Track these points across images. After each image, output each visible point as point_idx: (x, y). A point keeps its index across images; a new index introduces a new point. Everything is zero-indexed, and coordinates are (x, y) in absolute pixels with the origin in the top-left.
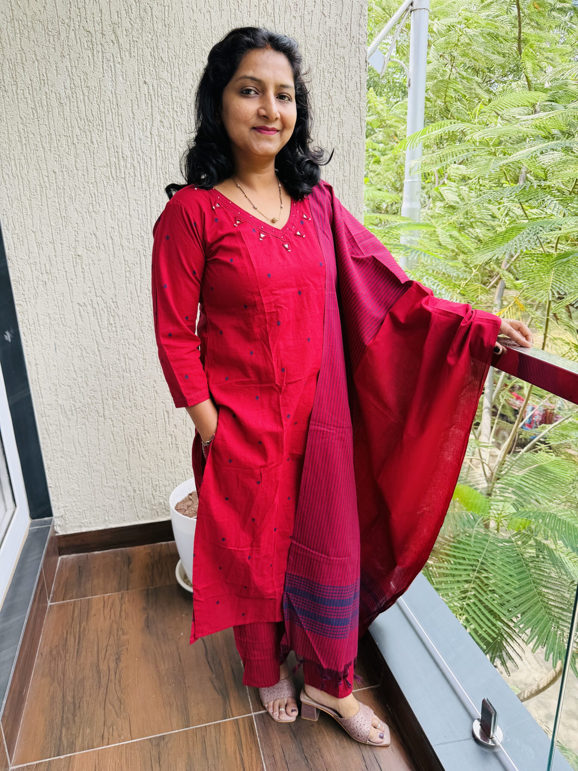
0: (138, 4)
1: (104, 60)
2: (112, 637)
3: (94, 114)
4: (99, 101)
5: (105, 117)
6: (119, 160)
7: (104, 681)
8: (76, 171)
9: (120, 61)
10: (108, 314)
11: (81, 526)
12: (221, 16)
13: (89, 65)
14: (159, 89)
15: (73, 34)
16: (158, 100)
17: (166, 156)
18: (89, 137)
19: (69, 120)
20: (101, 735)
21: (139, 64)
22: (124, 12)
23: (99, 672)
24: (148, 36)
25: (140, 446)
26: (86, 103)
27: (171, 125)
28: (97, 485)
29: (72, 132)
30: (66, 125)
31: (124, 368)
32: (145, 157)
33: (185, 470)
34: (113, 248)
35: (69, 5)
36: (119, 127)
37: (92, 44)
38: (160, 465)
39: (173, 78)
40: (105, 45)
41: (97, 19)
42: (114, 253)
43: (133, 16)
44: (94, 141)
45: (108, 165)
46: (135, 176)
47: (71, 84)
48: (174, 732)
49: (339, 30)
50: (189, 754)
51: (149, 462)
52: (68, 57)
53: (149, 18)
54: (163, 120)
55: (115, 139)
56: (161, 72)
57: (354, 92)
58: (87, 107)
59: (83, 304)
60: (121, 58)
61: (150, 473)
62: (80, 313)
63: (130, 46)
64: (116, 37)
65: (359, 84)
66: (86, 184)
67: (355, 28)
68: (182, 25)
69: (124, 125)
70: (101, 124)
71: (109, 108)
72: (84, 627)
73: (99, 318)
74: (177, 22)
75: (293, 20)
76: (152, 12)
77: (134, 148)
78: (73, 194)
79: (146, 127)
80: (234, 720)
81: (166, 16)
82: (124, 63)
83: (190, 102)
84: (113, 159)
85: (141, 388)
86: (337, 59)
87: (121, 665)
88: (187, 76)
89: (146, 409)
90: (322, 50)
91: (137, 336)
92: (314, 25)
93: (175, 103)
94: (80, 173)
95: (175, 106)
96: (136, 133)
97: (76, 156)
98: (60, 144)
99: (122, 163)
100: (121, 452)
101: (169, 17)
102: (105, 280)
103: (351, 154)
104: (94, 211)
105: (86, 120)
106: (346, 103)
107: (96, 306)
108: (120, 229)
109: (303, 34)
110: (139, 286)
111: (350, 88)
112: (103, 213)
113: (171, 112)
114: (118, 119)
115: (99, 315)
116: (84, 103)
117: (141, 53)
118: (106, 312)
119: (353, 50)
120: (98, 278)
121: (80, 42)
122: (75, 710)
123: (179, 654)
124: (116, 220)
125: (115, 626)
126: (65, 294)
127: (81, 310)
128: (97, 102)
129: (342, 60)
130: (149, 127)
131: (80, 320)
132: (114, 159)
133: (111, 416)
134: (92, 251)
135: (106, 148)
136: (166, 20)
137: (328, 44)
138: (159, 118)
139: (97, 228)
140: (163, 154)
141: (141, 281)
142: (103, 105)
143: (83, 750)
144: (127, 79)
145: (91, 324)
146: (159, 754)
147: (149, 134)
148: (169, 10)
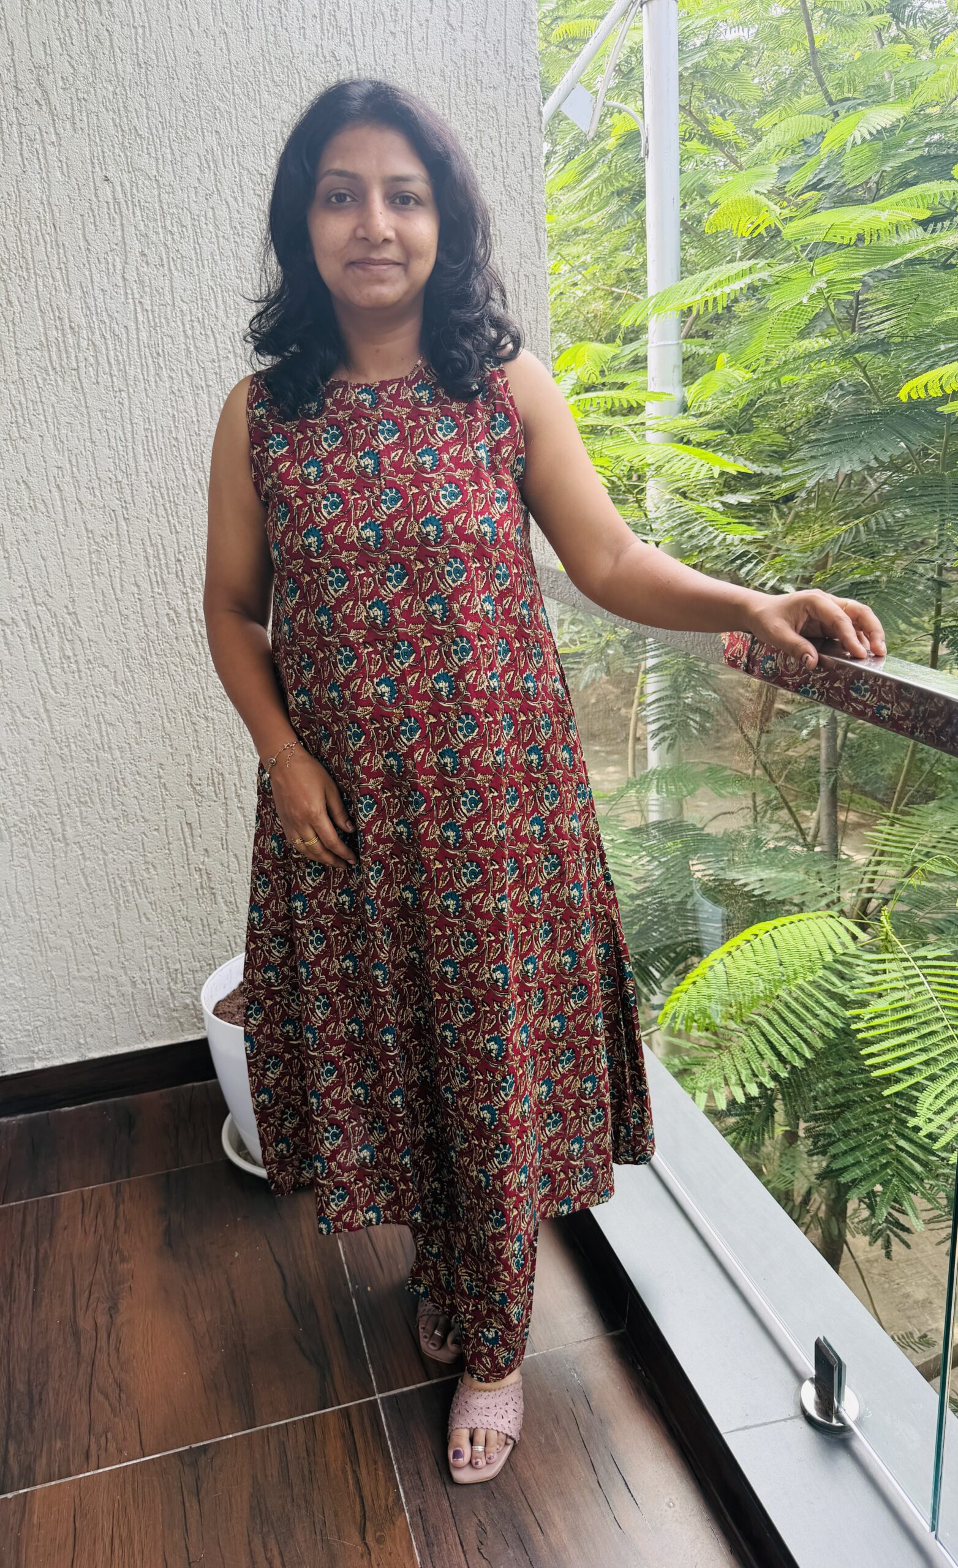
0: (83, 28)
1: (24, 141)
2: (100, 1267)
3: (10, 245)
4: (17, 220)
5: (32, 252)
6: (64, 335)
7: (86, 1350)
9: (54, 139)
10: (61, 637)
11: (31, 1060)
12: (249, 41)
14: (135, 191)
16: (134, 213)
17: (157, 320)
20: (85, 1451)
21: (92, 143)
22: (58, 43)
23: (76, 1334)
24: (106, 89)
25: (139, 894)
27: (162, 260)
28: (59, 976)
31: (99, 742)
32: (114, 325)
33: (231, 938)
34: (63, 506)
36: (60, 269)
38: (181, 929)
39: (161, 167)
40: (25, 111)
41: (5, 60)
42: (65, 517)
43: (75, 50)
45: (45, 346)
46: (98, 362)
48: (225, 1437)
49: (482, 54)
50: (254, 1478)
51: (160, 926)
53: (107, 52)
54: (146, 251)
55: (54, 293)
56: (136, 157)
57: (520, 177)
59: (9, 621)
60: (57, 134)
61: (162, 947)
62: (5, 637)
63: (73, 110)
64: (45, 92)
65: (528, 159)
67: (514, 52)
68: (171, 62)
69: (71, 264)
70: (24, 266)
71: (39, 233)
72: (46, 1252)
73: (44, 646)
74: (162, 58)
75: (391, 39)
76: (111, 41)
77: (93, 309)
79: (114, 266)
80: (339, 1410)
81: (140, 46)
82: (62, 142)
83: (197, 212)
84: (53, 333)
85: (135, 780)
86: (482, 112)
87: (120, 1319)
88: (188, 161)
89: (146, 821)
90: (452, 95)
91: (120, 679)
92: (433, 47)
93: (169, 217)
95: (168, 223)
96: (96, 279)
99: (70, 340)
100: (102, 908)
101: (145, 47)
102: (51, 572)
103: (522, 297)
104: (21, 438)
106: (504, 198)
107: (36, 624)
108: (75, 469)
109: (412, 67)
110: (118, 580)
111: (513, 170)
112: (39, 439)
113: (161, 235)
114: (58, 254)
115: (42, 641)
117: (96, 121)
118: (56, 633)
119: (513, 95)
120: (38, 567)
122: (31, 1408)
123: (232, 1293)
124: (66, 453)
125: (106, 1248)
127: (8, 631)
128: (14, 222)
129: (491, 113)
131: (6, 652)
132: (55, 332)
133: (79, 839)
134: (22, 515)
135: (37, 311)
136: (140, 54)
137: (463, 83)
138: (137, 247)
139: (28, 470)
140: (151, 317)
141: (121, 569)
142: (26, 228)
143: (50, 1481)
144: (71, 174)
145: (28, 658)
146: (198, 1479)
147: (121, 280)
148: (144, 34)
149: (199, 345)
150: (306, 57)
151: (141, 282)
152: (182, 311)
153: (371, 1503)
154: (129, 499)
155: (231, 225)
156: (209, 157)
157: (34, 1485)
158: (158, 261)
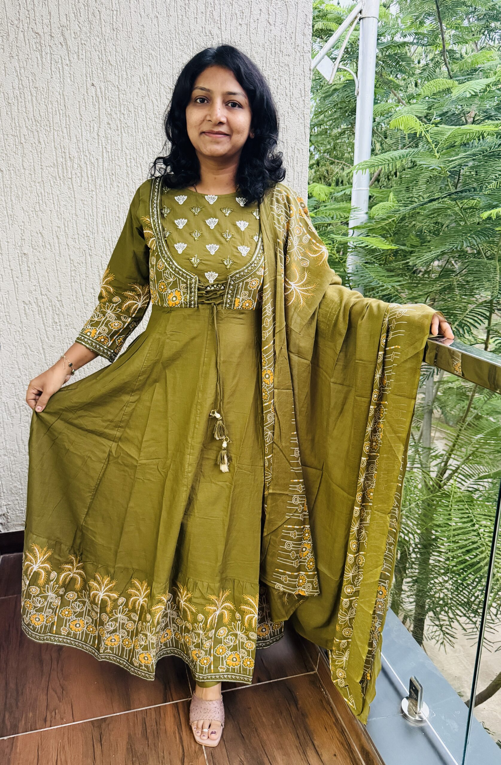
0: (86, 8)
1: (53, 62)
3: (42, 114)
4: (46, 101)
5: (53, 118)
6: (66, 161)
7: (46, 669)
8: (23, 171)
9: (68, 63)
10: (53, 312)
12: (169, 22)
13: (38, 66)
14: (106, 92)
15: (22, 36)
16: (105, 103)
17: (113, 157)
18: (36, 137)
19: (16, 119)
20: (44, 718)
21: (87, 66)
22: (73, 15)
23: (40, 662)
24: (96, 40)
26: (34, 103)
27: (118, 127)
29: (20, 132)
30: (13, 125)
32: (91, 158)
34: (59, 247)
35: (18, 7)
36: (66, 128)
37: (41, 46)
39: (120, 81)
40: (54, 47)
41: (46, 21)
42: (60, 252)
43: (81, 19)
44: (42, 141)
45: (56, 166)
46: (82, 176)
47: (19, 84)
48: (115, 715)
49: (283, 38)
50: (129, 736)
52: (17, 58)
53: (98, 22)
54: (110, 122)
55: (62, 139)
56: (108, 75)
57: (298, 99)
58: (35, 108)
59: (28, 302)
60: (70, 60)
62: (25, 310)
63: (78, 49)
64: (65, 39)
65: (303, 92)
66: (33, 183)
67: (299, 36)
68: (130, 29)
69: (72, 126)
70: (48, 125)
71: (57, 109)
73: (44, 316)
74: (125, 27)
75: (239, 27)
76: (100, 16)
77: (81, 149)
78: (20, 194)
79: (93, 128)
80: (173, 704)
81: (115, 20)
82: (72, 65)
83: (137, 105)
84: (60, 160)
86: (282, 67)
87: (63, 655)
88: (134, 79)
90: (268, 57)
92: (260, 33)
93: (122, 106)
94: (27, 172)
95: (122, 109)
96: (84, 134)
97: (24, 155)
98: (7, 143)
99: (69, 164)
101: (117, 21)
102: (50, 279)
103: (295, 160)
104: (40, 210)
105: (33, 120)
106: (290, 110)
107: (41, 304)
108: (66, 229)
109: (249, 42)
110: (84, 285)
111: (295, 95)
112: (50, 212)
113: (118, 115)
114: (66, 120)
115: (43, 313)
116: (32, 103)
117: (89, 55)
118: (51, 310)
119: (297, 58)
120: (44, 276)
121: (29, 43)
122: (17, 696)
124: (63, 220)
126: (10, 292)
127: (27, 307)
128: (45, 102)
129: (286, 68)
130: (96, 129)
131: (25, 318)
134: (38, 249)
135: (53, 148)
136: (114, 24)
137: (273, 52)
138: (106, 120)
139: (43, 227)
140: (110, 156)
141: (86, 280)
142: (50, 106)
143: (26, 732)
144: (75, 81)
145: (36, 322)
146: (101, 734)
147: (96, 136)
148: (117, 14)
149: (133, 171)
150: (197, 32)
152: (126, 153)
153: (187, 749)
154: (93, 246)
155: (153, 112)
156: (145, 78)
157: (18, 733)
158: (116, 128)
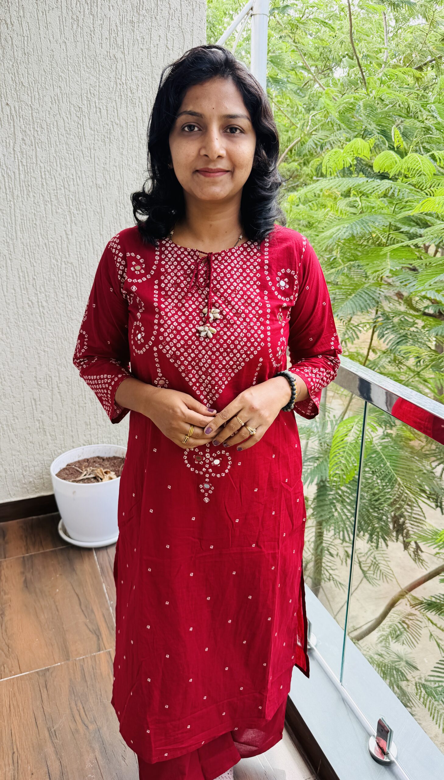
12: (76, 47)
14: (20, 110)
16: (20, 121)
17: (29, 170)
24: (9, 63)
27: (32, 143)
38: (29, 447)
39: (33, 101)
48: (56, 665)
51: (19, 446)
53: (10, 46)
54: (25, 138)
56: (22, 96)
61: (20, 456)
68: (40, 53)
74: (35, 51)
75: (141, 52)
76: (12, 42)
79: (9, 144)
83: (49, 122)
85: (9, 379)
87: (6, 618)
88: (46, 99)
89: (14, 397)
92: (159, 56)
95: (36, 126)
101: (28, 46)
109: (150, 65)
113: (32, 131)
123: (56, 606)
136: (25, 48)
138: (21, 137)
141: (7, 282)
146: (46, 681)
147: (12, 150)
148: (28, 40)
151: (22, 152)
152: (40, 166)
154: (12, 250)
155: (65, 130)
156: (56, 98)
158: (30, 143)
